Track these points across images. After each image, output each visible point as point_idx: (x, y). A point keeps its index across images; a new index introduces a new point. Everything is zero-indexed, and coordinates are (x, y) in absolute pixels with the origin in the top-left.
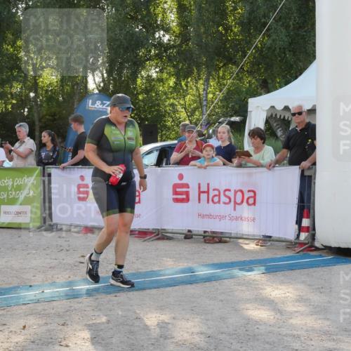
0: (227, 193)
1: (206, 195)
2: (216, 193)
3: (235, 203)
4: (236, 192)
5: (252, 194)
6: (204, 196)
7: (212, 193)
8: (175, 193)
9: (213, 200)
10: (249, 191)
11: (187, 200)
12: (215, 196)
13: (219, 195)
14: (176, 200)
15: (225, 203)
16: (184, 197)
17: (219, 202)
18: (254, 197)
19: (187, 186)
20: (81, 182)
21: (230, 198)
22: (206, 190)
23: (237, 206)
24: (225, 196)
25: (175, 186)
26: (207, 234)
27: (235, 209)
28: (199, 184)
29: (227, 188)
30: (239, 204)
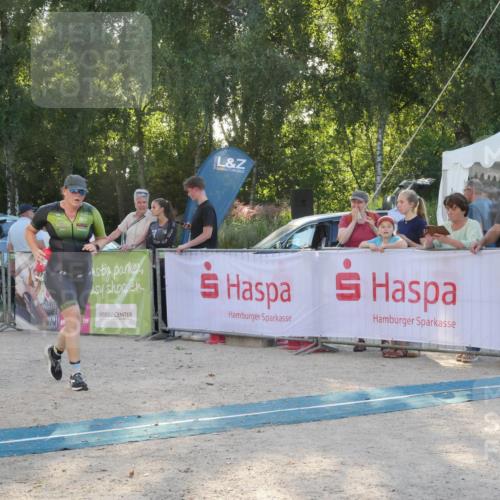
0: (414, 287)
1: (383, 289)
2: (399, 286)
3: (427, 301)
4: (427, 285)
5: (450, 288)
6: (381, 291)
7: (392, 287)
8: (340, 286)
9: (394, 297)
10: (446, 284)
11: (357, 296)
12: (397, 290)
13: (403, 290)
14: (342, 297)
15: (411, 301)
16: (353, 292)
17: (403, 299)
18: (454, 293)
19: (356, 276)
20: (206, 272)
21: (418, 294)
22: (384, 282)
23: (429, 305)
24: (412, 290)
25: (340, 277)
26: (386, 345)
27: (426, 310)
28: (374, 274)
29: (414, 279)
30: (432, 302)
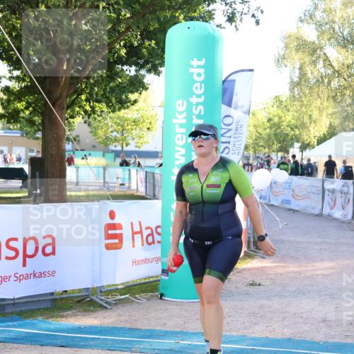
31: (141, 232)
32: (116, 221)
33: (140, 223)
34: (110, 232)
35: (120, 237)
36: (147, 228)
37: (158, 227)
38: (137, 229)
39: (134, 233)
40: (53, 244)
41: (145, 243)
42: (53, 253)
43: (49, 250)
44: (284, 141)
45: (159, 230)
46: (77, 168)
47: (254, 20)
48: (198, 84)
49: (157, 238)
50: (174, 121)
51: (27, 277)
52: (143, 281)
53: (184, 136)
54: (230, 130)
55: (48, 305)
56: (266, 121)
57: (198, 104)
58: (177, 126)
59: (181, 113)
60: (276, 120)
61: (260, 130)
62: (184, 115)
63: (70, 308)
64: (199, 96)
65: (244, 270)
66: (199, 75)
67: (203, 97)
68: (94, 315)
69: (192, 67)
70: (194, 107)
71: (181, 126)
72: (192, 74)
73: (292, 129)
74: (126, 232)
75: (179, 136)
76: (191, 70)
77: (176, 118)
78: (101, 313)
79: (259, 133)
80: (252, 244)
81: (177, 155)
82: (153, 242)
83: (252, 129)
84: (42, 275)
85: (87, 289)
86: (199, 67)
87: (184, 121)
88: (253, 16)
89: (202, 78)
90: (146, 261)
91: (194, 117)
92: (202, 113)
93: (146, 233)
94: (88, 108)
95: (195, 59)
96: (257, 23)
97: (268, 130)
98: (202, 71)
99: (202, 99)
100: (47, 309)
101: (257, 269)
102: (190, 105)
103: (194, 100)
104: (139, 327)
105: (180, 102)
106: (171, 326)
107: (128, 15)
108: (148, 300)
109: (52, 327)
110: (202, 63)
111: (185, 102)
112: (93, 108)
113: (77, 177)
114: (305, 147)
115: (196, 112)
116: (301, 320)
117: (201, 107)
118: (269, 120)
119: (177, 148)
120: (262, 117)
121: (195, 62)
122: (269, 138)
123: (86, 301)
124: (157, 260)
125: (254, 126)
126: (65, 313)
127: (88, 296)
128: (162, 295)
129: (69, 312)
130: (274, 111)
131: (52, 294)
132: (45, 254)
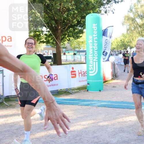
31: (81, 73)
32: (74, 70)
33: (81, 70)
34: (73, 73)
35: (75, 74)
36: (83, 72)
37: (86, 71)
38: (80, 72)
39: (79, 73)
40: (57, 77)
41: (82, 76)
42: (57, 79)
43: (56, 78)
44: (125, 46)
45: (86, 72)
46: (66, 56)
47: (112, 12)
48: (95, 31)
49: (86, 74)
50: (89, 42)
51: (50, 86)
52: (83, 86)
53: (92, 46)
54: (107, 44)
55: (56, 93)
56: (120, 41)
57: (95, 37)
58: (90, 43)
59: (91, 39)
60: (123, 40)
61: (118, 43)
62: (92, 40)
63: (62, 94)
64: (96, 34)
65: (112, 83)
66: (95, 28)
67: (97, 35)
68: (69, 96)
69: (93, 26)
70: (94, 38)
71: (91, 43)
72: (93, 28)
73: (128, 43)
74: (77, 73)
75: (91, 46)
76: (93, 27)
77: (89, 41)
78: (71, 95)
79: (118, 44)
80: (114, 76)
81: (90, 51)
82: (85, 76)
83: (116, 43)
84: (54, 85)
85: (67, 89)
86: (95, 26)
87: (92, 42)
88: (112, 11)
89: (96, 29)
90: (83, 81)
91: (94, 40)
92: (97, 39)
93: (83, 73)
94: (68, 39)
95: (94, 24)
96: (113, 13)
97: (121, 43)
98: (96, 27)
99: (96, 35)
100: (56, 94)
101: (115, 83)
102: (93, 37)
103: (94, 35)
104: (81, 99)
105: (90, 36)
106: (90, 98)
107: (77, 12)
108: (84, 91)
109: (57, 99)
110: (96, 25)
111: (92, 36)
112: (69, 39)
113: (67, 58)
114: (131, 48)
115: (95, 39)
116: (126, 96)
117: (96, 37)
118: (121, 40)
119: (90, 49)
120: (119, 40)
121: (94, 25)
122: (121, 46)
123: (66, 92)
124: (86, 80)
125: (117, 42)
126: (61, 95)
127: (67, 91)
128: (88, 90)
129: (62, 95)
130: (122, 38)
131: (57, 90)
132: (55, 80)
